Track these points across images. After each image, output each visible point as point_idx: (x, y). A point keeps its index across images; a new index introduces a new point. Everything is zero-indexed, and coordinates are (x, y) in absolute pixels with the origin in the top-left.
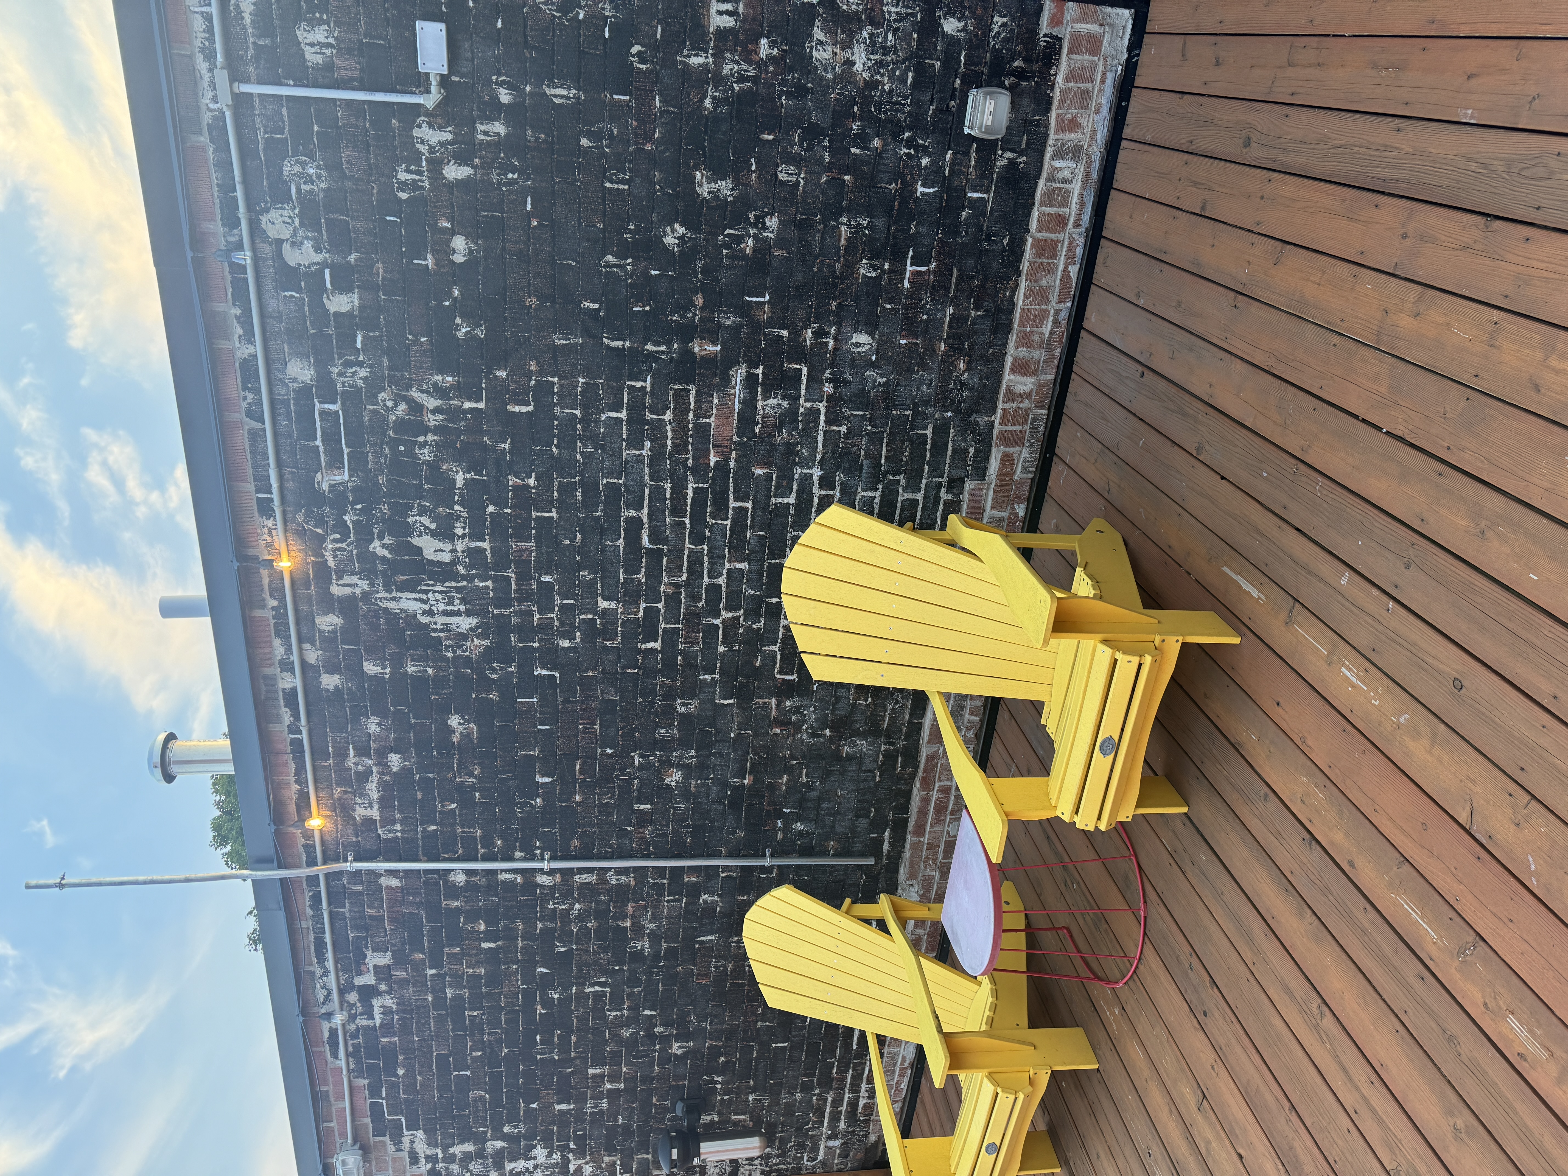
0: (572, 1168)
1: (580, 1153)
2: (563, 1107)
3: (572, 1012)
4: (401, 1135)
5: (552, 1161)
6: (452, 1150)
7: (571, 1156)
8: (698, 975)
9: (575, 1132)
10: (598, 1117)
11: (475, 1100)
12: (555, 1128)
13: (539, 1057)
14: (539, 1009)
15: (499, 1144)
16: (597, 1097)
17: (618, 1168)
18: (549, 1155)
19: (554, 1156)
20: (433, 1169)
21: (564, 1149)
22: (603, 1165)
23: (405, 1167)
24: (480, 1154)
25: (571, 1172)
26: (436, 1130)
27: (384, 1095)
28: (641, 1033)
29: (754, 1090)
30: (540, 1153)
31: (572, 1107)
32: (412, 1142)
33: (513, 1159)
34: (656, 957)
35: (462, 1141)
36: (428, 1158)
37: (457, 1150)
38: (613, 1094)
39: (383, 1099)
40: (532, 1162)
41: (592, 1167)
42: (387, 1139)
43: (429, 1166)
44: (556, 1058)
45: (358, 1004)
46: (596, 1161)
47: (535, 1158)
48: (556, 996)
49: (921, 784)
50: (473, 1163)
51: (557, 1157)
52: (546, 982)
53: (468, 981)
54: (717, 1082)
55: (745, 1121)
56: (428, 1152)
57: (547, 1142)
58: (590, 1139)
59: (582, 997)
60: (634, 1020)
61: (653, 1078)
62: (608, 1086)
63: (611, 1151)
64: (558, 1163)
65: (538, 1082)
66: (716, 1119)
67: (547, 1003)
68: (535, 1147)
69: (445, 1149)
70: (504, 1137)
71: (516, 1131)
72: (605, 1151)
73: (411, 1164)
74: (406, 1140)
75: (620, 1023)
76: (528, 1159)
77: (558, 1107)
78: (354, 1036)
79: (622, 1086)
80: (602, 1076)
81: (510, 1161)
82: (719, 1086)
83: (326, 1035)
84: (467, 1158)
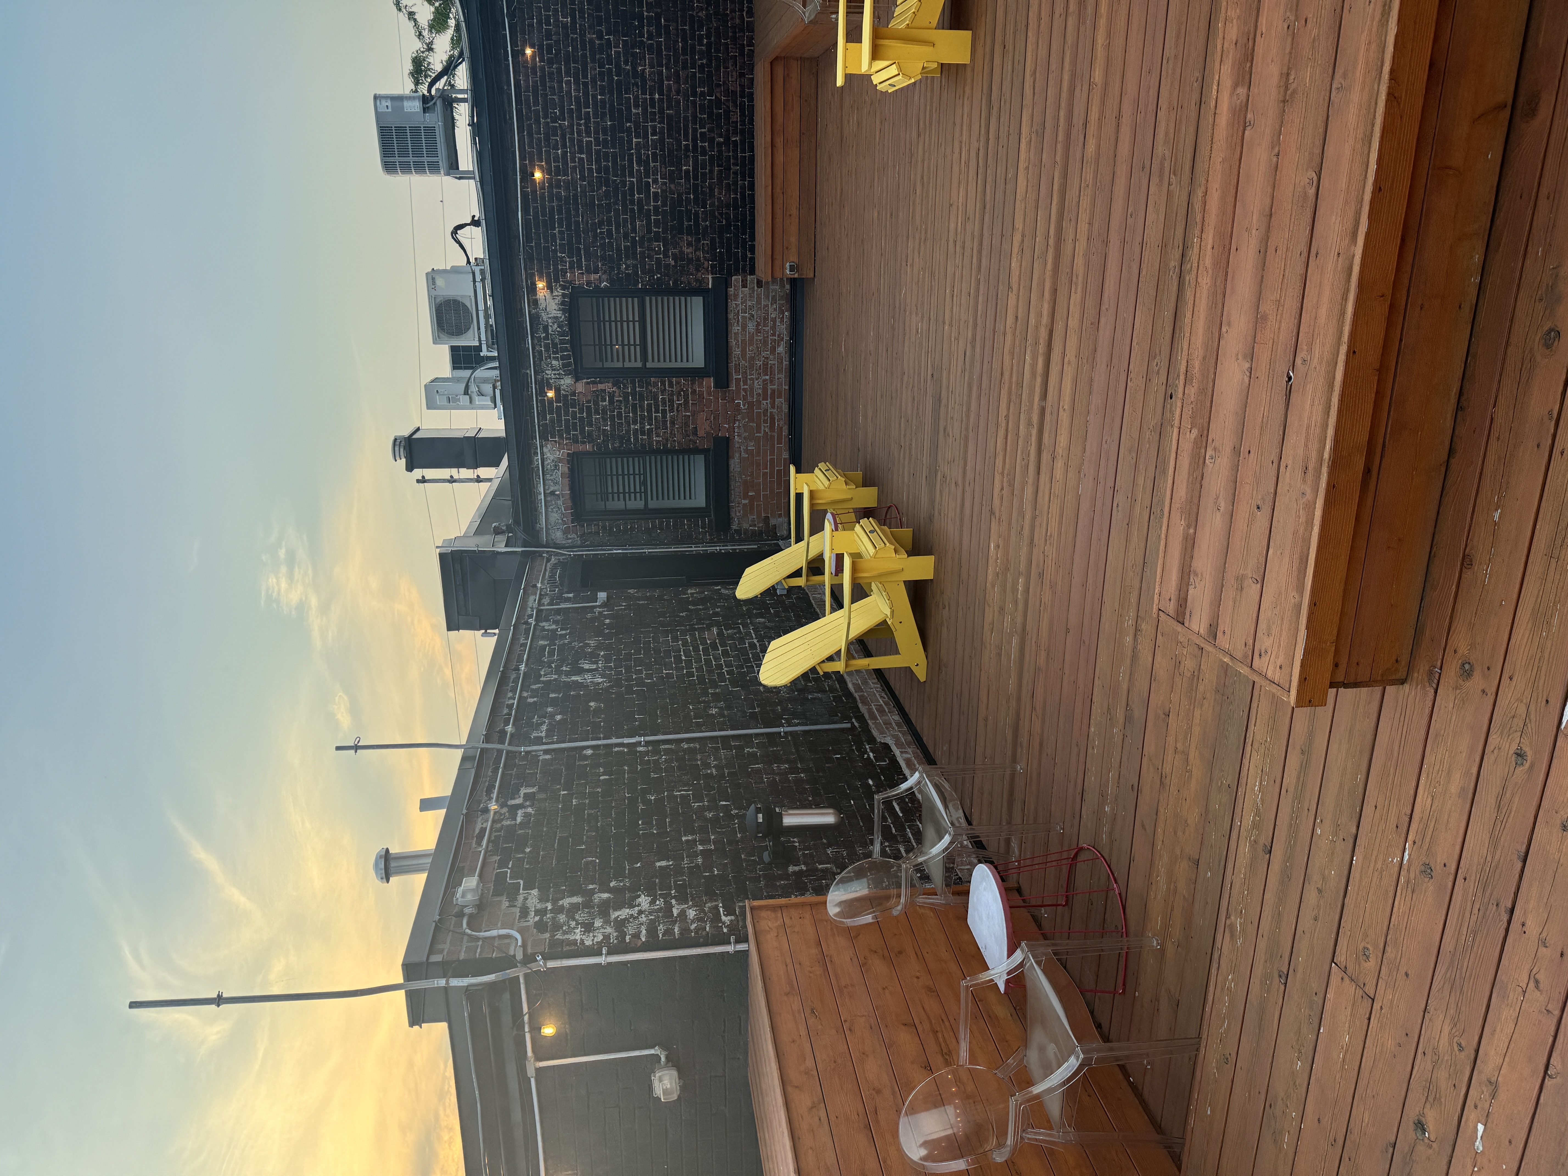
0: (675, 912)
1: (682, 898)
2: (663, 863)
3: (666, 806)
4: (518, 893)
5: (656, 907)
6: (561, 903)
7: (673, 902)
8: (755, 783)
9: (675, 882)
10: (694, 871)
11: (587, 863)
12: (657, 881)
13: (641, 832)
14: (641, 807)
15: (605, 896)
16: (693, 856)
17: (721, 910)
18: (652, 902)
19: (658, 902)
20: (541, 920)
21: (666, 897)
22: (706, 909)
23: (514, 919)
24: (588, 905)
25: (675, 915)
26: (550, 888)
27: (510, 866)
28: (721, 815)
29: (829, 845)
30: (644, 901)
31: (671, 863)
32: (526, 899)
33: (619, 908)
34: (722, 776)
35: (571, 896)
36: (537, 912)
37: (566, 902)
38: (705, 854)
39: (509, 868)
40: (636, 909)
41: (696, 911)
42: (504, 898)
43: (537, 918)
44: (655, 832)
45: (507, 814)
46: (699, 905)
47: (639, 905)
48: (653, 798)
49: (862, 703)
50: (580, 912)
51: (660, 903)
52: (644, 792)
53: (589, 795)
54: (794, 842)
55: (831, 868)
56: (539, 906)
57: (651, 891)
58: (691, 888)
59: (672, 798)
60: (714, 807)
61: (738, 842)
62: (700, 848)
63: (712, 896)
64: (661, 908)
65: (641, 848)
66: (804, 868)
67: (646, 802)
68: (639, 896)
69: (555, 902)
70: (610, 890)
71: (622, 884)
72: (706, 895)
73: (520, 917)
74: (521, 898)
75: (702, 809)
76: (632, 906)
77: (658, 864)
78: (499, 830)
79: (713, 847)
80: (695, 841)
81: (615, 910)
82: (797, 844)
83: (477, 831)
84: (575, 908)
